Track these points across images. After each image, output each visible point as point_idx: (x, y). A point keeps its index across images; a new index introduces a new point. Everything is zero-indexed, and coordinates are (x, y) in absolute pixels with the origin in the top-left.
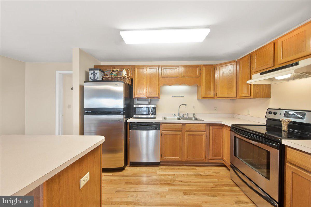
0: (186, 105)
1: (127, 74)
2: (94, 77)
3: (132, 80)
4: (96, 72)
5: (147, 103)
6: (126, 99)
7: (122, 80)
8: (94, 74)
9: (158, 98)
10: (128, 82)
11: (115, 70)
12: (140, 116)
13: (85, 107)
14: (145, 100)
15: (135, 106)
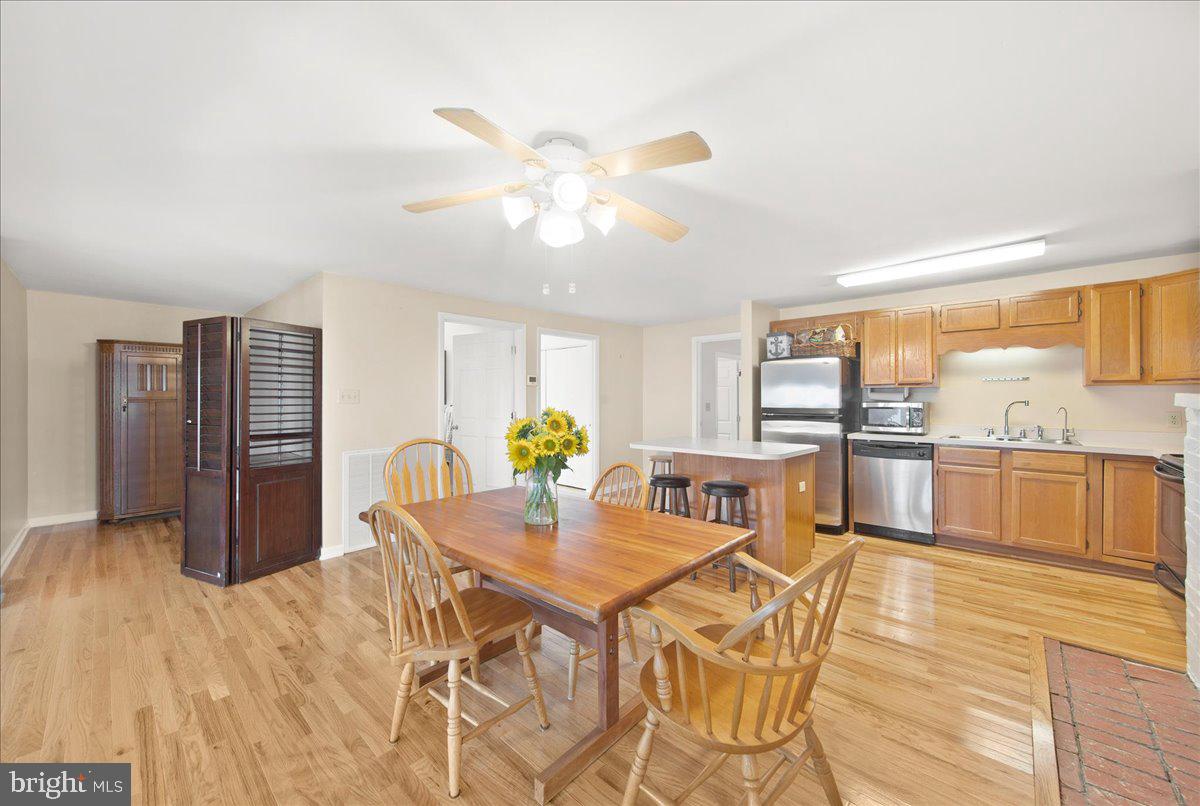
0: (1027, 403)
1: (847, 337)
2: (777, 349)
3: (858, 346)
4: (780, 338)
5: (900, 397)
6: (844, 389)
7: (834, 351)
8: (776, 344)
9: (932, 386)
10: (849, 353)
11: (818, 331)
12: (881, 429)
13: (762, 406)
14: (895, 391)
15: (864, 405)
